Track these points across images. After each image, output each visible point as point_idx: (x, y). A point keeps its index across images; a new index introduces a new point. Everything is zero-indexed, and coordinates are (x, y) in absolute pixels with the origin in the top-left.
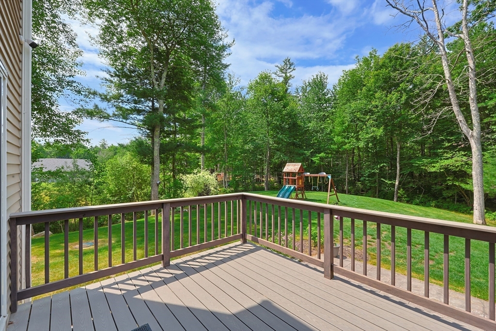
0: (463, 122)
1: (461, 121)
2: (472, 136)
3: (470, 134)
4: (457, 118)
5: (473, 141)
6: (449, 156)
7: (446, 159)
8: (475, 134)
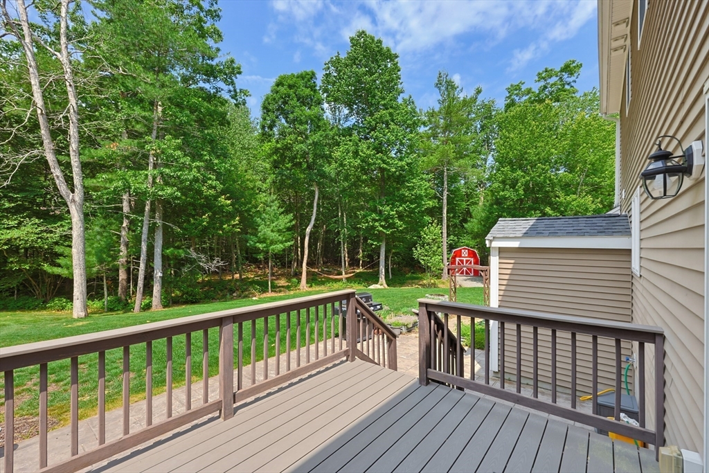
0: (61, 179)
1: (58, 177)
2: (73, 201)
3: (71, 197)
4: (52, 170)
5: (74, 207)
6: (12, 223)
7: (8, 228)
8: (77, 199)
